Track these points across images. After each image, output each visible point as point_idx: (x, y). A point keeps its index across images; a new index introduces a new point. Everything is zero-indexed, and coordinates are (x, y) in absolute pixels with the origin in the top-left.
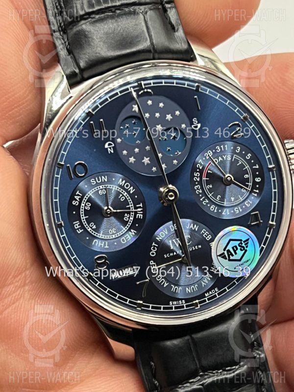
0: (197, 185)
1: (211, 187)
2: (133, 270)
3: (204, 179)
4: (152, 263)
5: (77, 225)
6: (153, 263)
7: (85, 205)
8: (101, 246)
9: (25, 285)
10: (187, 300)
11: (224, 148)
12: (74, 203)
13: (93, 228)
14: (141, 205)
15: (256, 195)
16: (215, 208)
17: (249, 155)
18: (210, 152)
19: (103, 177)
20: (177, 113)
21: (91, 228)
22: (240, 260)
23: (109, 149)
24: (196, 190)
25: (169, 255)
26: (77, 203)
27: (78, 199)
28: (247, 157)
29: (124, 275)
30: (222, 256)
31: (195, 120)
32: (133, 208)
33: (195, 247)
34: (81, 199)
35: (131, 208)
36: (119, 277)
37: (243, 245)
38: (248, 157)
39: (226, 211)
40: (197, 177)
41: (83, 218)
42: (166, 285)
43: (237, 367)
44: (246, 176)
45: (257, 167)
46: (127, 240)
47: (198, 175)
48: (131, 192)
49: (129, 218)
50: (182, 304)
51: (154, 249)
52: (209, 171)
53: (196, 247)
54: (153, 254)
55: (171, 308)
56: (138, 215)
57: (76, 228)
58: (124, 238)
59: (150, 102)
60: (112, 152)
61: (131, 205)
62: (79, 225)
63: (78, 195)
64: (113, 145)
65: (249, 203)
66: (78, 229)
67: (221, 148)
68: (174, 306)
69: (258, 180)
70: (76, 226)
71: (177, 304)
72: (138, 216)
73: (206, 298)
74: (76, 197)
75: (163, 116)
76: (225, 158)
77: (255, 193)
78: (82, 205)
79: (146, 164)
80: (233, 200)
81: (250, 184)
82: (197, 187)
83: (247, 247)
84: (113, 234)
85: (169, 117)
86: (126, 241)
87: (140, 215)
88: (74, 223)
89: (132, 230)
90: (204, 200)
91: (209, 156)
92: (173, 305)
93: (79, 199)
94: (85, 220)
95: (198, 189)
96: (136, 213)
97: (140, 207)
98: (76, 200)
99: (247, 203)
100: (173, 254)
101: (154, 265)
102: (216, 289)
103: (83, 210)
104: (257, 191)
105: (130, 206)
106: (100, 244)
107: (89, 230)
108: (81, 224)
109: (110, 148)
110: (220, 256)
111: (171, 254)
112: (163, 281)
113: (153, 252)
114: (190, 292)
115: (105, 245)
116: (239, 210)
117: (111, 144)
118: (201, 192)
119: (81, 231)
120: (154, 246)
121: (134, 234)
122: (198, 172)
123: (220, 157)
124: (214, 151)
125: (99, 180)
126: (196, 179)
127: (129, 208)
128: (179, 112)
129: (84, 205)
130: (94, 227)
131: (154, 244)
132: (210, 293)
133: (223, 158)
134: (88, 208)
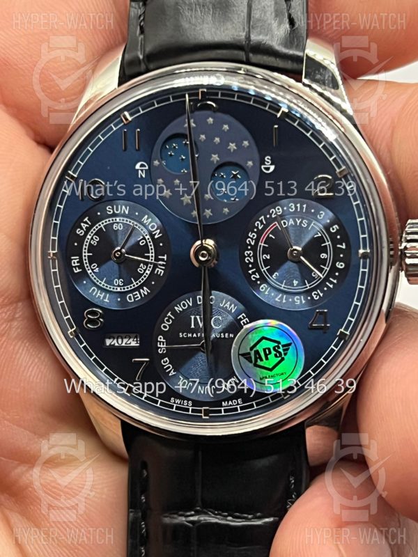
0: (248, 250)
1: (268, 257)
2: (137, 341)
3: (262, 244)
4: (161, 338)
5: (76, 261)
6: (162, 340)
7: (92, 238)
8: (99, 297)
9: (13, 319)
10: (195, 403)
11: (302, 208)
12: (79, 231)
13: (95, 271)
14: (165, 257)
15: (331, 286)
16: (266, 289)
17: (336, 227)
18: (278, 209)
19: (124, 207)
20: (246, 143)
21: (92, 270)
22: (271, 370)
23: (140, 172)
24: (246, 257)
25: (187, 335)
26: (81, 233)
27: (84, 228)
28: (331, 229)
29: (123, 344)
30: (246, 356)
31: (267, 158)
32: (153, 258)
33: (224, 335)
34: (88, 229)
35: (151, 258)
36: (116, 344)
37: (281, 350)
38: (333, 229)
39: (282, 297)
40: (252, 239)
41: (86, 254)
42: (172, 373)
43: (250, 516)
44: (323, 256)
45: (344, 247)
46: (135, 299)
47: (254, 236)
48: (156, 237)
49: (145, 270)
50: (187, 405)
51: (168, 321)
52: (271, 236)
53: (227, 335)
54: (165, 327)
55: (172, 407)
56: (157, 269)
57: (73, 265)
58: (131, 295)
59: (211, 120)
60: (144, 176)
61: (152, 254)
62: (78, 262)
63: (86, 223)
64: (147, 168)
65: (318, 294)
66: (75, 267)
67: (296, 207)
68: (175, 405)
69: (340, 265)
70: (74, 263)
71: (180, 404)
72: (158, 271)
73: (222, 409)
74: (82, 224)
75: (224, 143)
76: (298, 222)
77: (331, 283)
78: (89, 237)
79: (185, 204)
80: (295, 285)
81: (327, 269)
82: (249, 252)
83: (285, 354)
84: (119, 286)
85: (232, 146)
86: (133, 300)
87: (160, 270)
88: (73, 258)
89: (145, 288)
90: (254, 273)
91: (276, 214)
92: (175, 403)
93: (86, 228)
94: (86, 258)
95: (249, 256)
96: (155, 266)
97: (163, 260)
98: (82, 228)
99: (315, 294)
100: (192, 335)
101: (163, 342)
102: (240, 401)
103: (88, 244)
104: (335, 281)
105: (150, 255)
106: (98, 294)
107: (89, 272)
108: (81, 261)
109: (142, 170)
110: (243, 355)
111: (190, 335)
112: (169, 367)
113: (166, 326)
114: (202, 392)
115: (105, 297)
116: (301, 301)
117: (144, 166)
118: (252, 261)
119: (78, 271)
120: (170, 317)
121: (146, 293)
122: (255, 232)
123: (291, 220)
124: (285, 208)
125: (117, 210)
126: (249, 241)
127: (148, 257)
128: (249, 143)
129: (90, 237)
130: (97, 270)
131: (169, 314)
132: (230, 403)
133: (296, 222)
134: (94, 243)
